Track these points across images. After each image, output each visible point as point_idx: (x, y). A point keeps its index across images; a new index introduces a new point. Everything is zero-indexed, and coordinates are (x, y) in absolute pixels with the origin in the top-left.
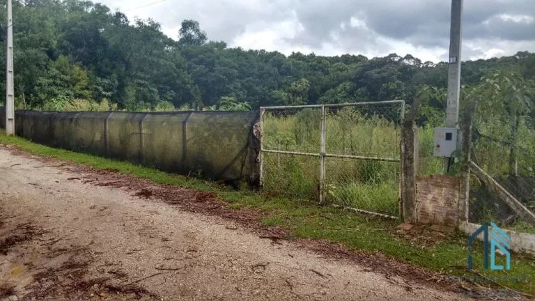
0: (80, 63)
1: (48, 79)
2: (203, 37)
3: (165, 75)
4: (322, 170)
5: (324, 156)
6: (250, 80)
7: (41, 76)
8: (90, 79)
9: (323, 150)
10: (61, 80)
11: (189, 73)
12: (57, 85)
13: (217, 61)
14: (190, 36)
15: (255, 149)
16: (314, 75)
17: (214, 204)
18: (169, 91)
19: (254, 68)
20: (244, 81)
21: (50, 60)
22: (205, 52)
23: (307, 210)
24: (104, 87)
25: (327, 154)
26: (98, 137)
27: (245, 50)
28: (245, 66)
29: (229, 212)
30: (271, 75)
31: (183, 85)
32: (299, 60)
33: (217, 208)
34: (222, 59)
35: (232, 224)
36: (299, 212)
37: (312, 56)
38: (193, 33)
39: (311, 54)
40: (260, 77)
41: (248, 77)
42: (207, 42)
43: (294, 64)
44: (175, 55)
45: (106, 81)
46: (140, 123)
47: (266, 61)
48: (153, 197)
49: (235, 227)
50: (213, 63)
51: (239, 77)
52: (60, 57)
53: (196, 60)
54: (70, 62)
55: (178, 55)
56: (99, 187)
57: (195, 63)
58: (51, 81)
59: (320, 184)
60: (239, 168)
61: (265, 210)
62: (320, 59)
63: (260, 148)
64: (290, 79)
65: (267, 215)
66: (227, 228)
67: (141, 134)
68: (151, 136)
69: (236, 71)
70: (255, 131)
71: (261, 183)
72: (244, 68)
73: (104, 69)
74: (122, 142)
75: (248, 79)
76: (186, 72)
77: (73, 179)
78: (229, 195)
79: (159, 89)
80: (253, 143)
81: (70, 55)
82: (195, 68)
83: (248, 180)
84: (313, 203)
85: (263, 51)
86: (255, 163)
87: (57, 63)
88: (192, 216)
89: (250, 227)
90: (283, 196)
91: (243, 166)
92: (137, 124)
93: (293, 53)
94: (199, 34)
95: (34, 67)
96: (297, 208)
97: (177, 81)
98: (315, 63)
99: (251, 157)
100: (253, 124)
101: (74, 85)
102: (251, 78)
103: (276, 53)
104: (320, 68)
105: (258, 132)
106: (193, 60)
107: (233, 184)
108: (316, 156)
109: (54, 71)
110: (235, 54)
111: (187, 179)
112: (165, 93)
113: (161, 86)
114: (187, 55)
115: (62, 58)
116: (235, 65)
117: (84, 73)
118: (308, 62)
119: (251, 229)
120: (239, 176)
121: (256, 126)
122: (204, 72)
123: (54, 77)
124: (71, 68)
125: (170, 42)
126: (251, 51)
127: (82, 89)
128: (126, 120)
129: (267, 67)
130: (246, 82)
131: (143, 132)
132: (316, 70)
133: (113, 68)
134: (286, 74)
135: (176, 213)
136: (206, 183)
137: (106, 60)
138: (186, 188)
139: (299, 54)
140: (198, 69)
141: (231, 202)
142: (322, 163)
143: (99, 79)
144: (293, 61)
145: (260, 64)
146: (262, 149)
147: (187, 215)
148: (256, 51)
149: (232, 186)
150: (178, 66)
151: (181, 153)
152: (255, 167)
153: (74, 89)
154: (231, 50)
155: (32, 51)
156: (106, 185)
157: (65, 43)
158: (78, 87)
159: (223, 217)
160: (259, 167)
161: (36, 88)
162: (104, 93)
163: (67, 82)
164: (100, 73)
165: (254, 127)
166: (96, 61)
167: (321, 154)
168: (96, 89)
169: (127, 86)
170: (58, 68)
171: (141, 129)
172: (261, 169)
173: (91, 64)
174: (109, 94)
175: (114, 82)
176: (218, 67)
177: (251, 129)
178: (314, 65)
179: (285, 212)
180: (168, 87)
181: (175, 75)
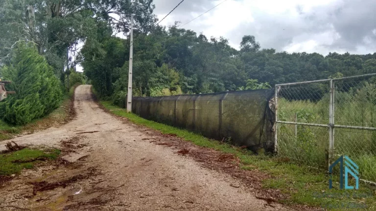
0: (175, 68)
1: (156, 78)
2: (257, 46)
3: (229, 74)
4: (331, 141)
5: (333, 127)
6: (293, 75)
7: (152, 77)
8: (180, 78)
9: (332, 121)
10: (163, 79)
11: (246, 72)
12: (160, 82)
13: (267, 62)
14: (248, 46)
15: (271, 121)
16: (348, 70)
17: (230, 164)
18: (232, 84)
19: (297, 66)
20: (288, 76)
21: (158, 67)
22: (258, 56)
23: (313, 177)
24: (188, 83)
25: (335, 125)
26: (171, 113)
27: (289, 53)
28: (288, 64)
29: (239, 172)
30: (310, 71)
31: (242, 80)
32: (335, 58)
33: (231, 167)
34: (271, 60)
35: (237, 183)
36: (305, 178)
37: (347, 55)
38: (250, 44)
39: (346, 53)
40: (301, 73)
41: (291, 72)
42: (260, 49)
43: (331, 62)
44: (236, 60)
45: (190, 79)
46: (194, 102)
47: (307, 61)
48: (187, 155)
49: (238, 186)
50: (263, 64)
51: (284, 73)
52: (163, 64)
53: (252, 62)
54: (169, 68)
55: (239, 60)
56: (157, 146)
57: (250, 64)
58: (157, 79)
59: (328, 153)
60: (258, 136)
61: (273, 174)
62: (354, 57)
63: (275, 119)
64: (327, 73)
65: (273, 177)
66: (231, 185)
67: (194, 110)
68: (200, 111)
69: (281, 69)
70: (270, 105)
71: (276, 149)
72: (288, 66)
73: (189, 71)
74: (183, 116)
75: (291, 74)
76: (244, 71)
77: (145, 139)
78: (247, 157)
79: (225, 83)
80: (269, 116)
81: (169, 63)
82: (250, 68)
83: (265, 146)
84: (321, 171)
85: (304, 53)
86: (271, 132)
87: (161, 68)
88: (208, 172)
89: (252, 187)
90: (294, 162)
91: (261, 135)
92: (192, 102)
93: (330, 53)
94: (254, 44)
95: (148, 71)
96: (304, 174)
97: (238, 78)
98: (349, 60)
99: (267, 127)
100: (269, 99)
101: (170, 82)
102: (293, 74)
103: (315, 54)
104: (353, 64)
105: (274, 106)
106: (249, 62)
107: (253, 149)
108: (325, 127)
109: (159, 73)
110: (281, 57)
111: (220, 144)
112: (229, 86)
113: (226, 81)
114: (245, 59)
115: (164, 66)
116: (281, 64)
117: (177, 74)
118: (343, 59)
119: (251, 189)
120: (258, 143)
121: (272, 101)
122: (257, 70)
123: (159, 77)
124: (169, 71)
125: (234, 52)
126: (294, 54)
127: (175, 84)
128: (186, 101)
129: (307, 65)
130: (290, 77)
131: (196, 108)
132: (350, 65)
133: (195, 70)
134: (324, 70)
135: (197, 168)
136: (234, 147)
137: (191, 65)
138: (217, 150)
139: (335, 54)
140: (252, 69)
141: (245, 164)
142: (330, 133)
143: (186, 78)
144: (329, 59)
145: (302, 63)
146: (276, 121)
147: (205, 171)
148: (299, 53)
149: (252, 151)
150: (238, 67)
151: (218, 123)
152: (271, 135)
153: (171, 84)
154: (278, 54)
155: (147, 62)
156: (163, 144)
157: (167, 55)
158: (173, 83)
159: (232, 176)
160: (274, 136)
161: (148, 84)
162: (188, 86)
163: (166, 80)
164: (186, 74)
165: (270, 101)
166: (185, 66)
167: (330, 125)
168: (184, 85)
169: (203, 82)
170: (162, 72)
171: (194, 106)
172: (276, 138)
173: (181, 68)
174: (192, 87)
175: (195, 79)
176: (267, 67)
177: (267, 104)
178: (348, 62)
179: (290, 177)
180: (231, 82)
181: (237, 73)
